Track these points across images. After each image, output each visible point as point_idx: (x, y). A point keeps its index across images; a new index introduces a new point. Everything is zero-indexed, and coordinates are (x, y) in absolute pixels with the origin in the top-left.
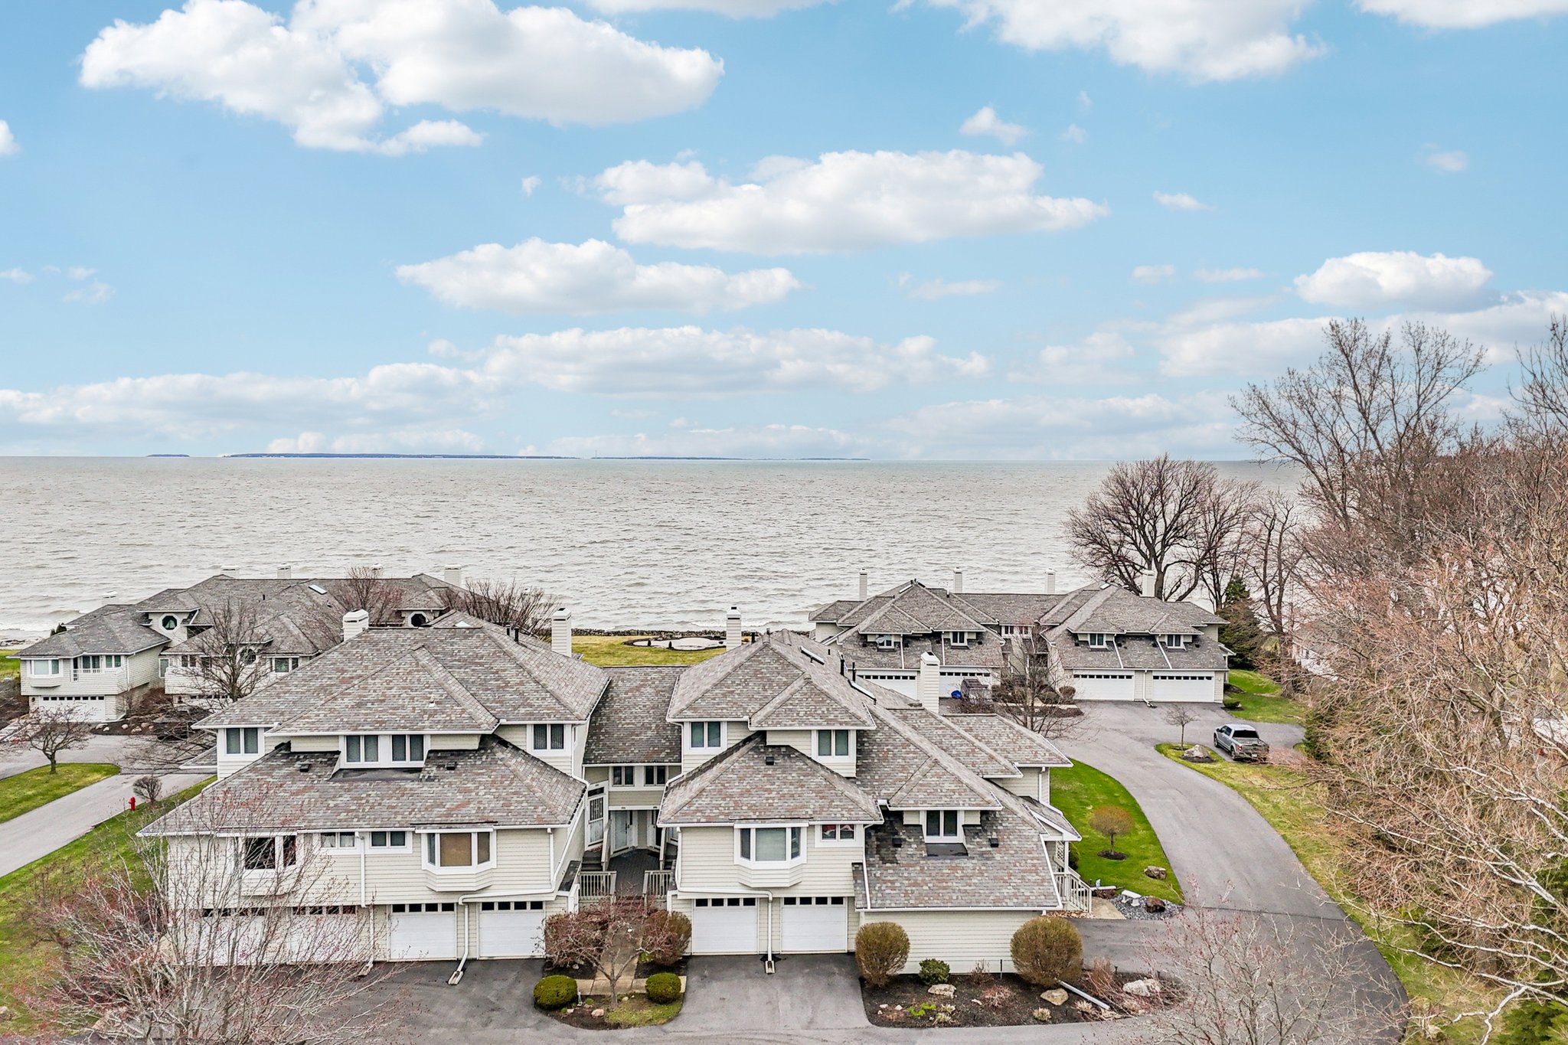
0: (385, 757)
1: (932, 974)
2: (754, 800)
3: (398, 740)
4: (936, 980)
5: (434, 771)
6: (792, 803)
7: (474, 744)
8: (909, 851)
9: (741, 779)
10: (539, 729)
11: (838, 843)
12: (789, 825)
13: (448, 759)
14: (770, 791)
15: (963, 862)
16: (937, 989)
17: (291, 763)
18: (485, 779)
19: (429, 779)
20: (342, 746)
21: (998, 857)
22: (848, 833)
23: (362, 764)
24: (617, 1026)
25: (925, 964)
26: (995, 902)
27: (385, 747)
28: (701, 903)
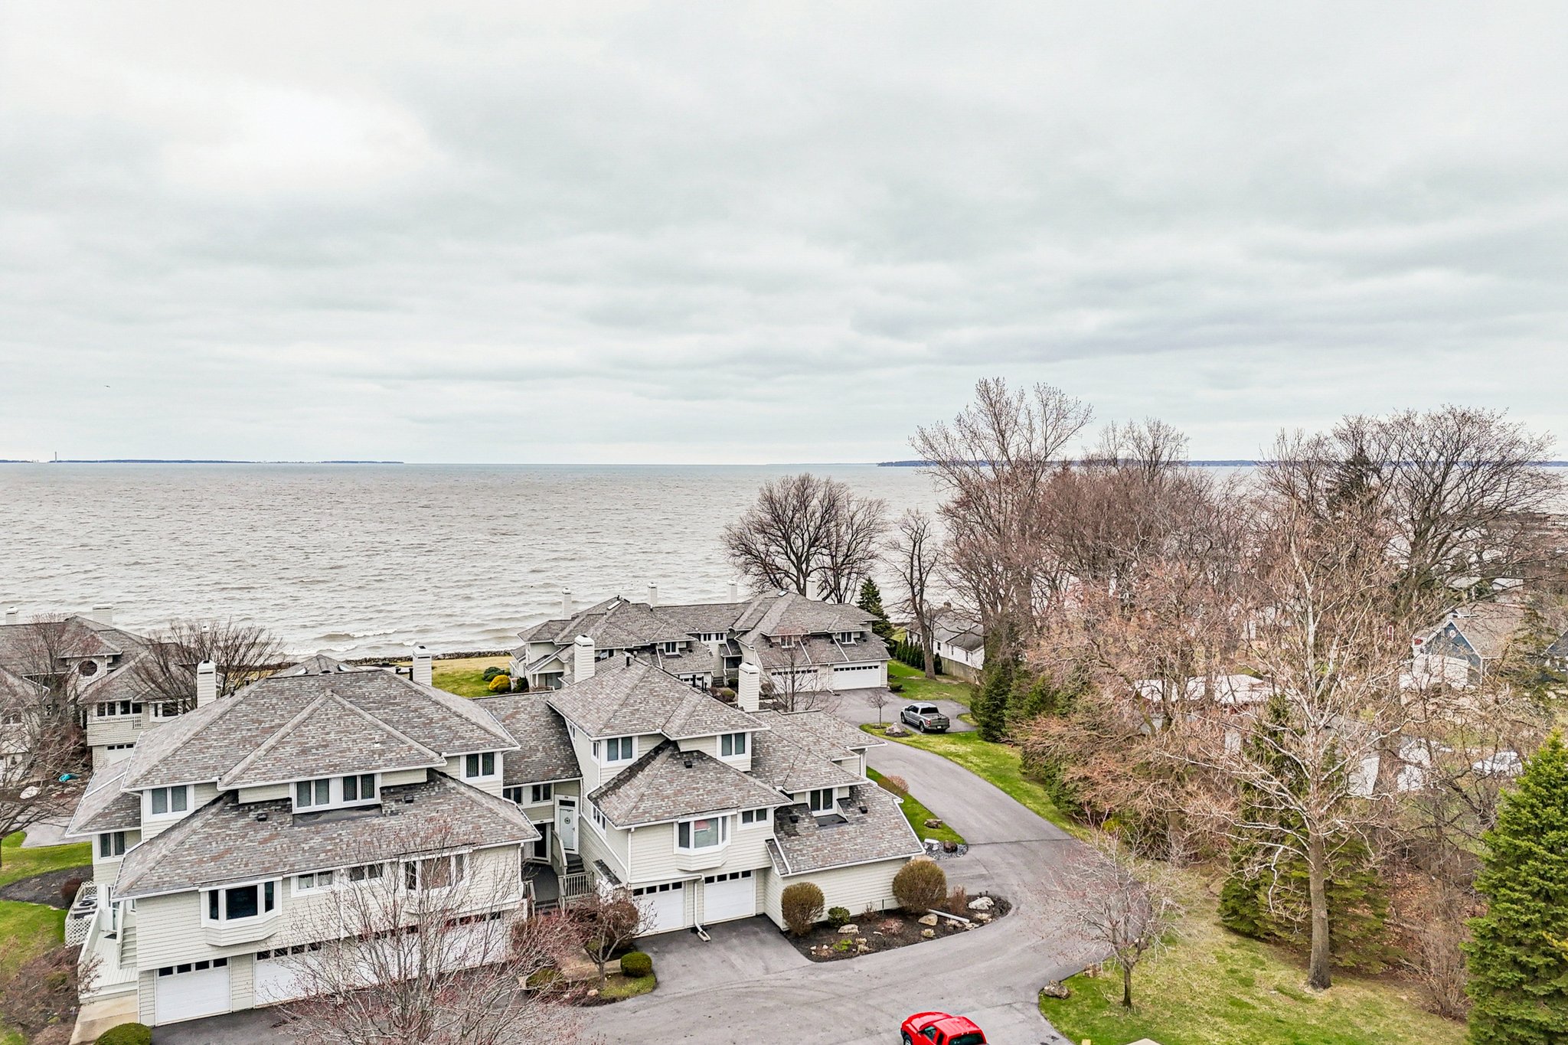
0: (336, 798)
1: (838, 919)
2: (688, 798)
3: (349, 782)
4: (842, 922)
5: (394, 806)
6: (718, 797)
7: (423, 778)
8: (803, 825)
9: (671, 782)
10: (472, 759)
11: (755, 824)
12: (720, 815)
13: (404, 793)
14: (698, 789)
15: (845, 827)
16: (845, 929)
17: (245, 814)
18: (445, 807)
19: (392, 813)
20: (292, 792)
21: (869, 820)
22: (762, 814)
23: (314, 807)
24: (614, 1000)
25: (831, 911)
26: (879, 855)
27: (336, 790)
28: (638, 892)
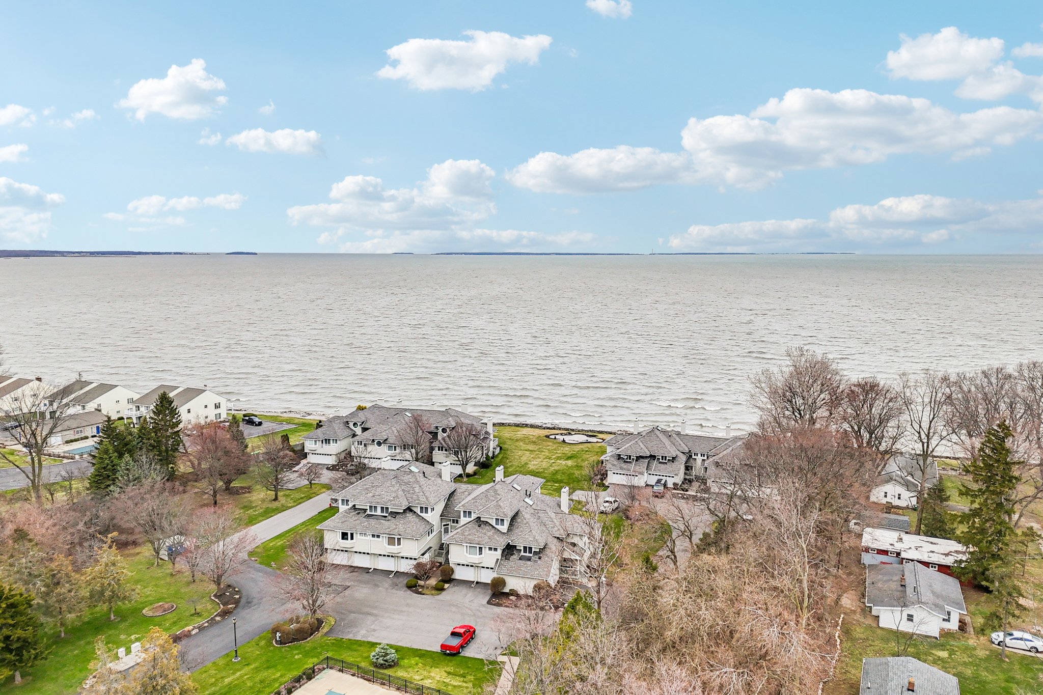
0: (379, 512)
1: (513, 593)
2: (470, 537)
3: (382, 508)
4: (512, 595)
5: (389, 518)
6: (480, 539)
7: (402, 511)
8: (515, 557)
9: (469, 530)
10: (422, 508)
11: (493, 552)
12: (478, 546)
13: (394, 514)
14: (476, 535)
15: (529, 563)
16: (511, 597)
17: (355, 511)
18: (402, 522)
19: (388, 520)
20: (368, 508)
21: (539, 562)
22: (496, 549)
23: (373, 513)
24: (424, 594)
25: (510, 590)
26: (532, 575)
27: (379, 509)
28: (459, 564)
